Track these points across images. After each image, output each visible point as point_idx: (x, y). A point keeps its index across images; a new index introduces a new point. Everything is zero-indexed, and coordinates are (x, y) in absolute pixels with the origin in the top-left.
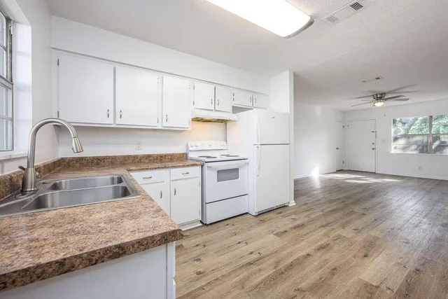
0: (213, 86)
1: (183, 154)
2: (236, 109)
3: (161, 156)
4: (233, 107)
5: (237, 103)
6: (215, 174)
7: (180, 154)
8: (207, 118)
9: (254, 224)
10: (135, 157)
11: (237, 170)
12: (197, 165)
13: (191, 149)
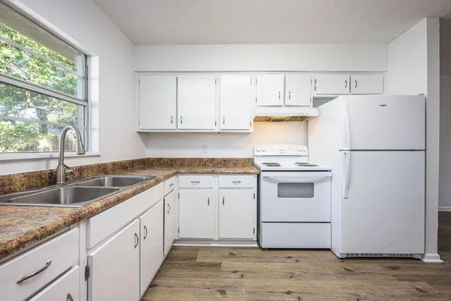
0: (282, 75)
1: (249, 159)
2: (318, 101)
3: (225, 161)
4: (314, 98)
5: (321, 92)
6: (276, 187)
7: (245, 159)
8: (278, 117)
9: (330, 272)
10: (201, 160)
11: (311, 185)
12: (250, 173)
13: (256, 154)
